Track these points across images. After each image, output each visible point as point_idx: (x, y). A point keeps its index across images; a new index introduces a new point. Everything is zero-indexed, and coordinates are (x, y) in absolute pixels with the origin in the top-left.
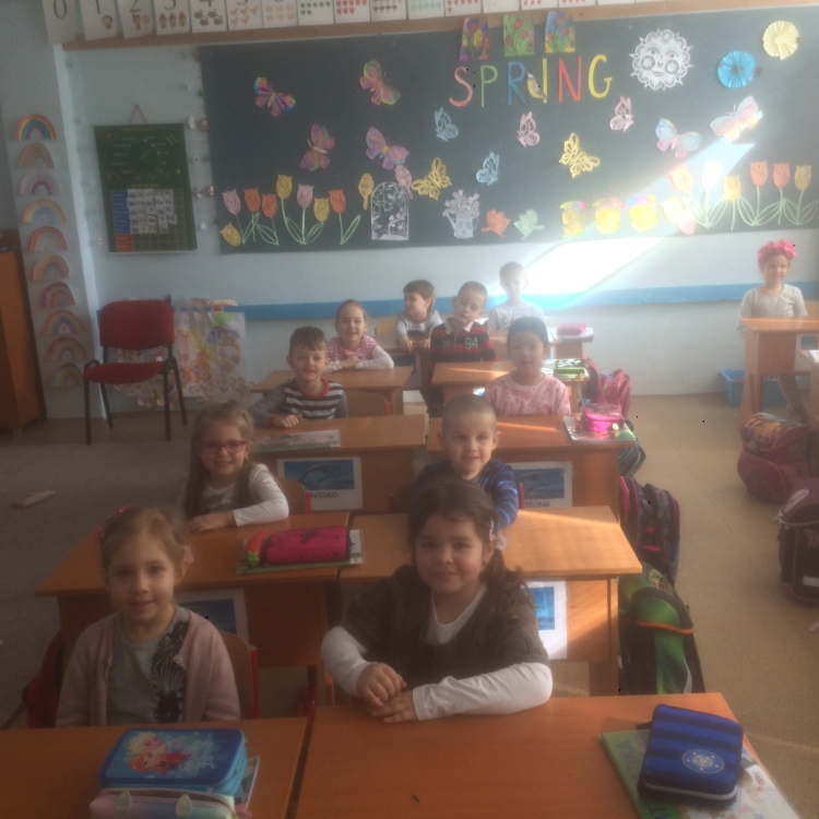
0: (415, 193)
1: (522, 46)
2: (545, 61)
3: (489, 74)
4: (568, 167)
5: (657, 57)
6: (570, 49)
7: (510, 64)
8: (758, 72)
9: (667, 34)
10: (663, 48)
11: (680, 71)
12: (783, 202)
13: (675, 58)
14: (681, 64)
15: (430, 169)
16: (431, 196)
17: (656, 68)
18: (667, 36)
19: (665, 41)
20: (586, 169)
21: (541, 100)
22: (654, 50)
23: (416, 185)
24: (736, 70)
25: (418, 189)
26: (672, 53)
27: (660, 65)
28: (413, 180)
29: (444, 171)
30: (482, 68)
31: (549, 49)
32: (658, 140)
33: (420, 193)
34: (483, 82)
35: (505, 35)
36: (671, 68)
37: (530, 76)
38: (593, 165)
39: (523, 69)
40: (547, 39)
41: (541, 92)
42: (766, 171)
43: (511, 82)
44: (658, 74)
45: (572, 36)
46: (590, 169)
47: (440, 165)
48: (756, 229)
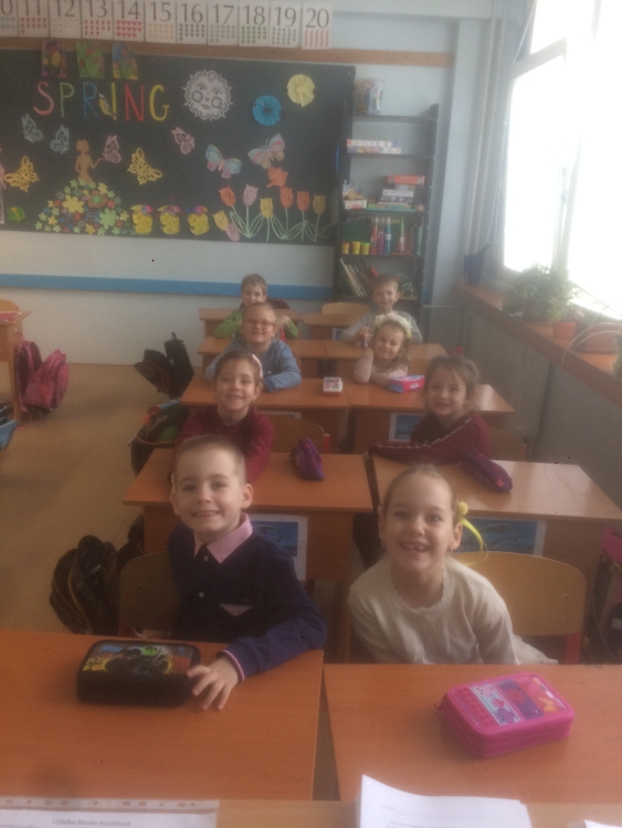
0: (8, 184)
1: (93, 70)
2: (113, 85)
3: (67, 91)
4: (136, 176)
5: (204, 93)
6: (134, 78)
7: (85, 84)
8: (283, 114)
9: (213, 74)
10: (210, 86)
11: (223, 106)
12: (304, 223)
13: (219, 95)
14: (224, 101)
15: (19, 166)
16: (22, 188)
17: (204, 102)
18: (212, 76)
19: (211, 80)
20: (151, 179)
21: (110, 117)
22: (202, 87)
23: (8, 178)
24: (267, 111)
25: (10, 181)
26: (216, 91)
27: (207, 100)
28: (6, 173)
29: (32, 168)
30: (61, 84)
31: (116, 75)
32: (207, 161)
33: (12, 185)
34: (62, 96)
35: (79, 58)
36: (216, 103)
37: (101, 96)
38: (156, 176)
39: (95, 88)
40: (114, 66)
41: (111, 110)
42: (291, 197)
43: (86, 99)
44: (205, 107)
45: (135, 66)
46: (154, 180)
47: (28, 163)
48: (285, 242)
